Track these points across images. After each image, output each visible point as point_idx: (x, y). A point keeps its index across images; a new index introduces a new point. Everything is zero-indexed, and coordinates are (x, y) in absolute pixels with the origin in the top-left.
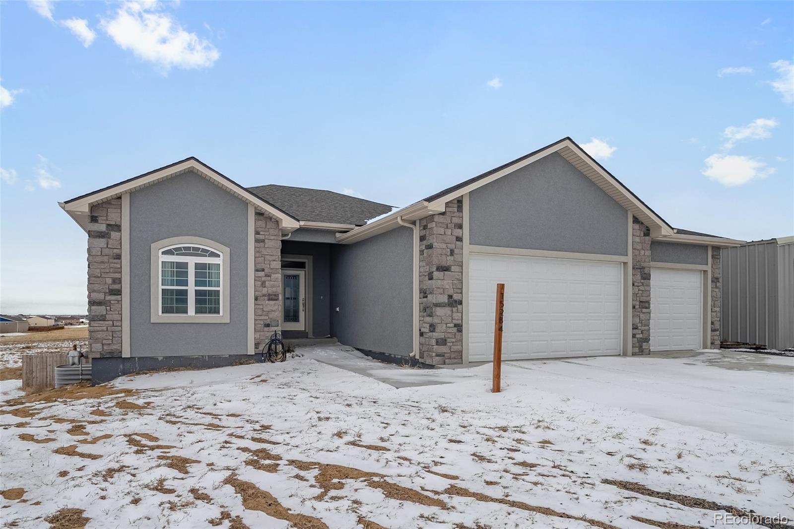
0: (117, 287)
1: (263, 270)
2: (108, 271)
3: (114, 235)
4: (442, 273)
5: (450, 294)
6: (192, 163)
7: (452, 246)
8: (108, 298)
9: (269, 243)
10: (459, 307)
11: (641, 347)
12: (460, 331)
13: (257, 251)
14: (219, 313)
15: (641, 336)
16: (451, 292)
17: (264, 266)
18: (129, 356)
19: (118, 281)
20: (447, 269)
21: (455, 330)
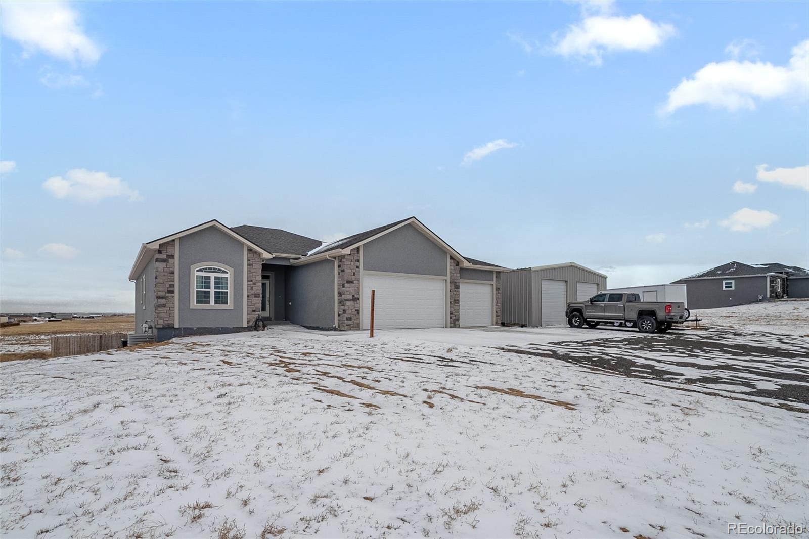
0: (172, 289)
1: (252, 281)
2: (167, 280)
3: (170, 260)
4: (349, 284)
5: (353, 294)
6: (214, 223)
7: (355, 271)
8: (167, 295)
9: (255, 266)
10: (358, 301)
11: (455, 323)
12: (358, 313)
13: (249, 270)
14: (227, 304)
15: (454, 318)
16: (354, 294)
17: (252, 279)
18: (178, 327)
19: (173, 286)
20: (352, 282)
21: (356, 312)
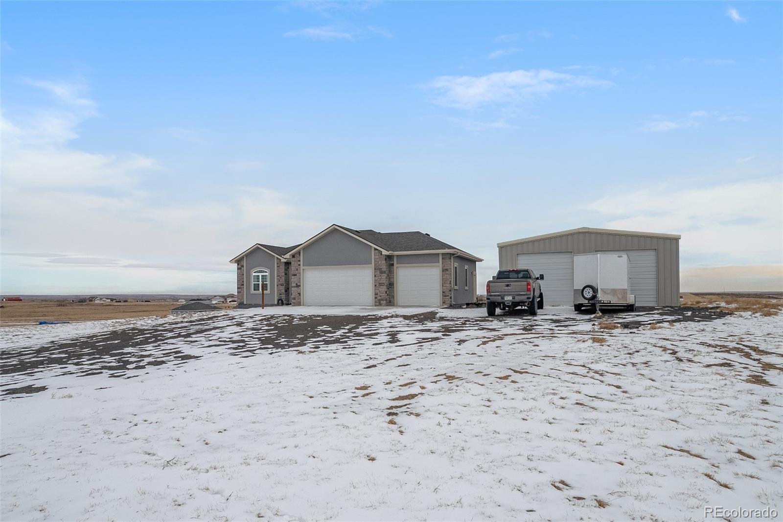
1: (279, 276)
2: (241, 279)
3: (242, 268)
4: (294, 277)
6: (258, 245)
7: (297, 268)
8: (241, 286)
9: (281, 267)
10: (300, 288)
11: (380, 303)
12: (300, 295)
13: (278, 270)
14: (268, 290)
15: (380, 298)
16: (297, 283)
18: (245, 303)
19: (243, 282)
20: (296, 275)
21: (298, 295)
